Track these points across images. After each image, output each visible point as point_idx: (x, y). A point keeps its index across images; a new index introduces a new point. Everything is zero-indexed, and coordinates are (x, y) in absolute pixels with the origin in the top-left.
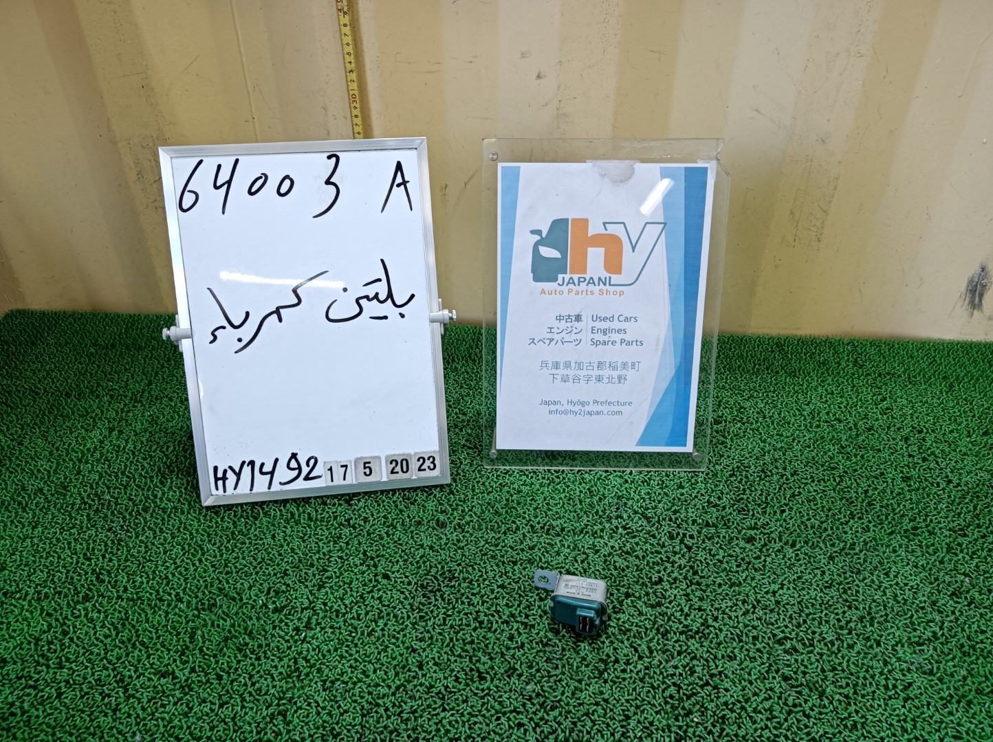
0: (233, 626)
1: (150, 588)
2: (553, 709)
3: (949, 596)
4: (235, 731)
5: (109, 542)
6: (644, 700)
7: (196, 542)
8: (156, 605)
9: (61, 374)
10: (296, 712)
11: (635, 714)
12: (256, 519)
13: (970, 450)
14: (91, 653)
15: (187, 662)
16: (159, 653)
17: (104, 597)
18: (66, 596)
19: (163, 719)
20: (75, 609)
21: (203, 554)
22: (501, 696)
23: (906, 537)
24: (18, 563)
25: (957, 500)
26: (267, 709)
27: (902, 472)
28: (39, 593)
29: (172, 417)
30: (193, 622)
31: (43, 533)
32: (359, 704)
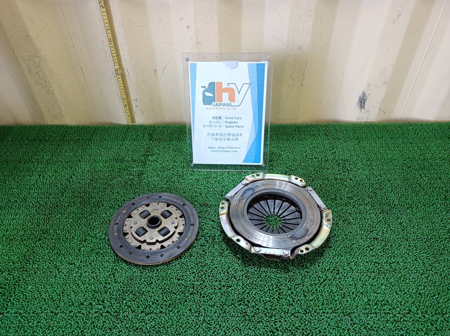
0: (94, 246)
1: (63, 235)
2: (205, 266)
3: (343, 221)
4: (97, 281)
5: (45, 219)
6: (235, 262)
7: (78, 217)
8: (65, 241)
9: (16, 153)
10: (118, 273)
11: (232, 266)
12: (99, 207)
13: (361, 167)
14: (44, 259)
15: (78, 259)
16: (68, 257)
17: (46, 239)
18: (32, 239)
19: (72, 279)
20: (36, 244)
21: (81, 222)
22: (187, 264)
23: (332, 201)
24: (12, 229)
25: (352, 187)
26: (108, 273)
27: (335, 177)
28: (22, 239)
29: (63, 169)
30: (79, 246)
31: (20, 217)
32: (139, 269)
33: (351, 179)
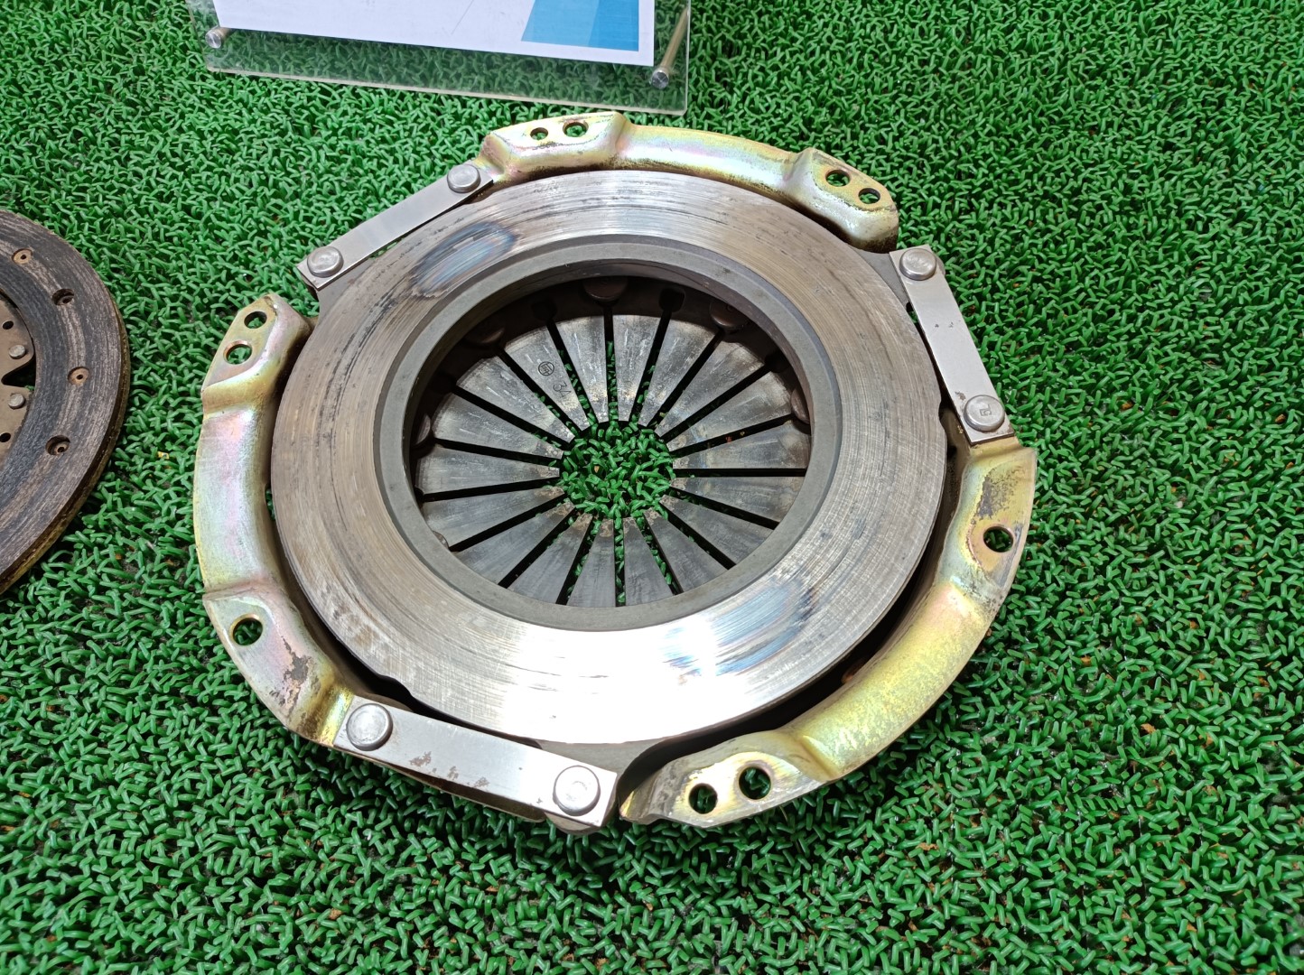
33: (1242, 216)
